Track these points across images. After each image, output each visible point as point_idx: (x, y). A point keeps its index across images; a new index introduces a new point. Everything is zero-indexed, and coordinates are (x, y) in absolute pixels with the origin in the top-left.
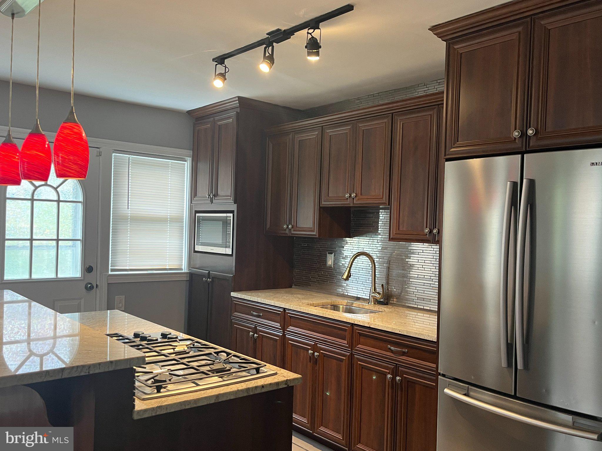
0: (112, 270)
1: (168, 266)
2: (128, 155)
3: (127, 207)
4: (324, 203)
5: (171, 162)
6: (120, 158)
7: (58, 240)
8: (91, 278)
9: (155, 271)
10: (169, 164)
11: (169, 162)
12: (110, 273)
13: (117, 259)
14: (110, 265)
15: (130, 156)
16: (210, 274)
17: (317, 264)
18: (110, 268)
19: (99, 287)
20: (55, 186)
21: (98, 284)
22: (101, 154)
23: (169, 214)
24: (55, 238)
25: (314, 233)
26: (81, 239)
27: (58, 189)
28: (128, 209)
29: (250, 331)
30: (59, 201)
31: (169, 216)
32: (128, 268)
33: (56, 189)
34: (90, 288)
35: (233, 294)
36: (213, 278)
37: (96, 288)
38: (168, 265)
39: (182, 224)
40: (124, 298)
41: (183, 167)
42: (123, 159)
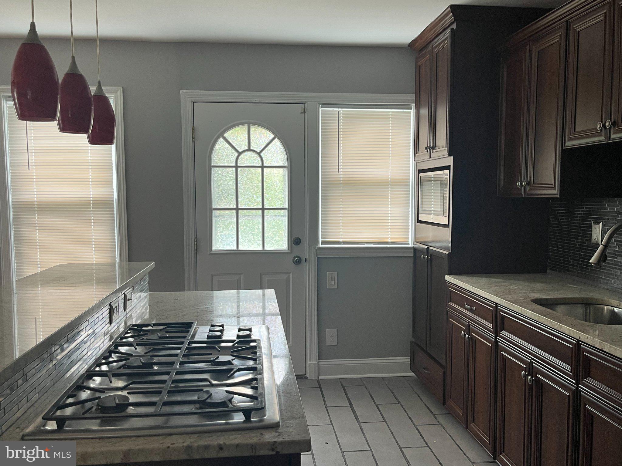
0: (323, 243)
1: (390, 240)
2: (337, 109)
3: (338, 171)
4: (569, 144)
5: (392, 112)
6: (329, 112)
7: (263, 209)
8: (298, 251)
9: (374, 244)
10: (389, 115)
11: (389, 112)
12: (321, 246)
13: (327, 230)
14: (320, 237)
15: (340, 109)
16: (429, 250)
17: (578, 239)
18: (320, 240)
19: (308, 260)
20: (258, 151)
21: (307, 258)
22: (305, 111)
23: (390, 176)
24: (261, 207)
25: (555, 192)
26: (287, 208)
27: (262, 154)
28: (339, 172)
29: (462, 330)
30: (263, 167)
31: (390, 179)
32: (341, 240)
33: (259, 154)
34: (298, 261)
35: (448, 278)
36: (431, 255)
37: (305, 262)
38: (389, 238)
39: (407, 188)
40: (337, 274)
41: (408, 116)
42: (333, 114)
